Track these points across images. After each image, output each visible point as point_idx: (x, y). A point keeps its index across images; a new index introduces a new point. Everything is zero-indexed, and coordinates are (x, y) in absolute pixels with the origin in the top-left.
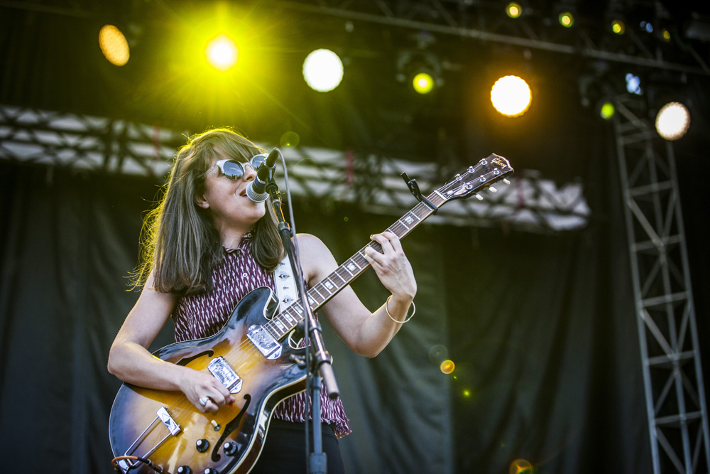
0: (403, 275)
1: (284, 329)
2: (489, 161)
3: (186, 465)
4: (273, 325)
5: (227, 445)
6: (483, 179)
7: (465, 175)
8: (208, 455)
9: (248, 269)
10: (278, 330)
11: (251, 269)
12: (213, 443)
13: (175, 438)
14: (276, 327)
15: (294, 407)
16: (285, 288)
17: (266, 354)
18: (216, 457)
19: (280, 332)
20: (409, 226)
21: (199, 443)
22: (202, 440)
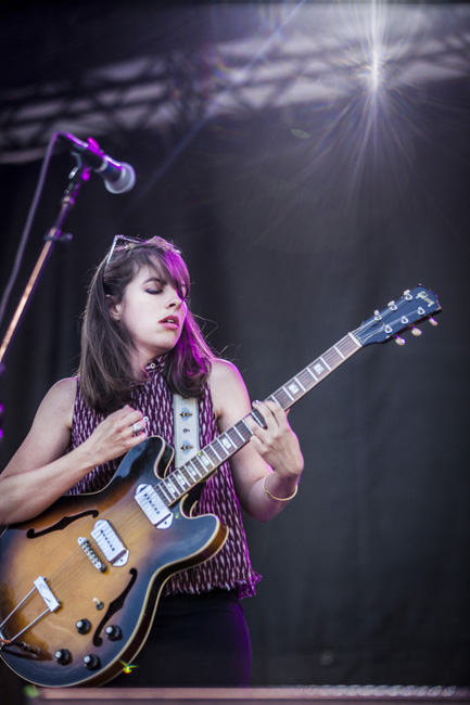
0: (287, 454)
1: (176, 494)
2: (414, 296)
3: (65, 648)
4: (164, 487)
5: (109, 630)
6: (405, 320)
7: (386, 313)
8: (90, 637)
9: (150, 412)
10: (169, 494)
11: (153, 411)
12: (95, 622)
13: (54, 615)
14: (166, 490)
15: (199, 577)
16: (185, 430)
17: (154, 522)
18: (97, 641)
19: (171, 497)
20: (318, 376)
21: (80, 624)
22: (83, 621)
